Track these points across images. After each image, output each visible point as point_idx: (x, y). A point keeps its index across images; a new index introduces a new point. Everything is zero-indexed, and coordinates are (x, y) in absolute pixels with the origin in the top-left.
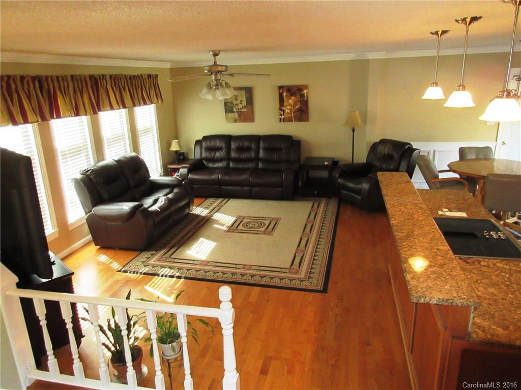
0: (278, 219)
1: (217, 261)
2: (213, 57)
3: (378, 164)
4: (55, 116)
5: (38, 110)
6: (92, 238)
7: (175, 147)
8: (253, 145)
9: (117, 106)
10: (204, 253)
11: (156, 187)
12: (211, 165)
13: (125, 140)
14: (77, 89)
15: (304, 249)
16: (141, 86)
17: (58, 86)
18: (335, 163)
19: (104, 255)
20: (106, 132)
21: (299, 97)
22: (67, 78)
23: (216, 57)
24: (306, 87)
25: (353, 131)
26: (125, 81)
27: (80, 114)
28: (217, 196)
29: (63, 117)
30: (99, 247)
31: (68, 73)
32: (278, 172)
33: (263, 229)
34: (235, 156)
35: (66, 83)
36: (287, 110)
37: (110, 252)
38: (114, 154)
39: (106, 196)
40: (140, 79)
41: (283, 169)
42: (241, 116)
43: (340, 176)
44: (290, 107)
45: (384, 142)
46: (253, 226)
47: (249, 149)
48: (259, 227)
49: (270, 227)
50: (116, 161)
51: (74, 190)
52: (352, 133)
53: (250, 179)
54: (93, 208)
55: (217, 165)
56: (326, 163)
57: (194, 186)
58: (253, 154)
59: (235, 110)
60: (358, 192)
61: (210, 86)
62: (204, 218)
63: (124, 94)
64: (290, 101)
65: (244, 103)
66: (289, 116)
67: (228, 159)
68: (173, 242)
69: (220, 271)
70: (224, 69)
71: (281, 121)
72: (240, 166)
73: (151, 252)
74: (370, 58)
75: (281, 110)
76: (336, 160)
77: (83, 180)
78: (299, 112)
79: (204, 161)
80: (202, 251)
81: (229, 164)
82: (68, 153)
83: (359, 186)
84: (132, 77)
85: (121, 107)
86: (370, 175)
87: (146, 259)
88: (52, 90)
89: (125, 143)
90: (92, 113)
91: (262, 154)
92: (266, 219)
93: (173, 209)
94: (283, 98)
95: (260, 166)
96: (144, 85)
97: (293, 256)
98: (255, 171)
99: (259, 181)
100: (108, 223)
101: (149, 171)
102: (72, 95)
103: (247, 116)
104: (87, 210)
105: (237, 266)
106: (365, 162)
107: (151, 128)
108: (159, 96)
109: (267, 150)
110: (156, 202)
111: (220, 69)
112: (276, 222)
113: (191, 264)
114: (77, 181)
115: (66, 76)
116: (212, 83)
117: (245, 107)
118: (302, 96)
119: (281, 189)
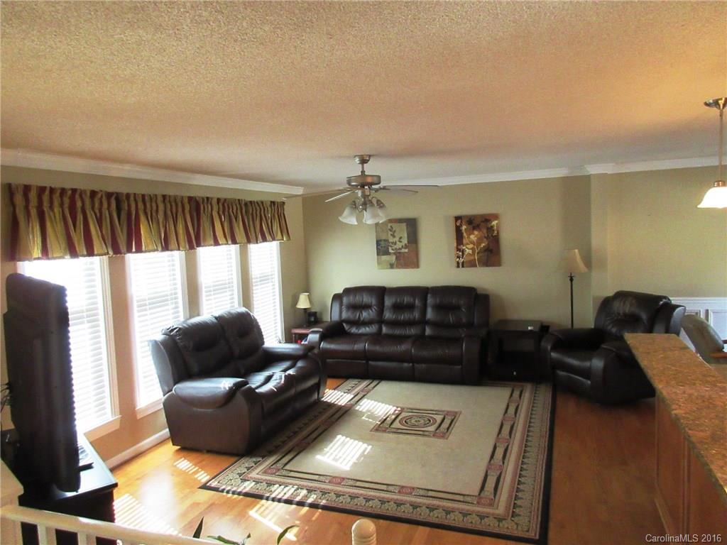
0: (456, 413)
1: (358, 478)
2: (361, 165)
3: (614, 330)
4: (134, 250)
5: (110, 240)
6: (169, 434)
7: (303, 303)
8: (417, 302)
9: (224, 239)
10: (346, 461)
11: (272, 359)
12: (354, 330)
13: (233, 290)
14: (169, 213)
15: (501, 463)
16: (261, 216)
17: (143, 207)
18: (544, 329)
19: (186, 461)
20: (206, 278)
21: (485, 231)
22: (156, 198)
23: (365, 165)
24: (496, 217)
25: (571, 280)
26: (239, 207)
27: (170, 248)
28: (362, 376)
29: (146, 252)
30: (179, 447)
31: (160, 192)
32: (457, 341)
33: (432, 428)
34: (391, 316)
35: (154, 205)
36: (467, 251)
37: (194, 455)
38: (215, 307)
39: (195, 368)
40: (259, 205)
41: (463, 336)
42: (400, 260)
43: (554, 348)
44: (471, 246)
45: (621, 295)
46: (416, 424)
47: (411, 307)
48: (425, 425)
49: (444, 425)
50: (216, 318)
51: (151, 358)
52: (569, 282)
53: (413, 351)
54: (174, 385)
55: (363, 330)
56: (529, 328)
57: (328, 360)
58: (416, 315)
59: (391, 251)
60: (586, 373)
61: (354, 206)
62: (340, 408)
63: (235, 225)
64: (472, 237)
65: (405, 241)
66: (472, 258)
67: (380, 321)
68: (290, 444)
69: (361, 495)
70: (375, 180)
71: (458, 266)
72: (397, 332)
73: (254, 460)
74: (593, 172)
75: (458, 250)
76: (544, 324)
77: (164, 343)
78: (486, 253)
79: (344, 325)
80: (344, 456)
81: (380, 329)
82: (147, 302)
83: (587, 364)
84: (249, 204)
85: (230, 242)
86: (604, 346)
87: (245, 470)
88: (134, 213)
89: (233, 294)
90: (187, 247)
91: (430, 314)
92: (437, 412)
93: (293, 392)
94: (462, 234)
95: (428, 331)
96: (265, 215)
97: (482, 475)
98: (420, 340)
99: (425, 353)
100: (195, 409)
101: (264, 337)
102: (161, 220)
103: (409, 259)
104: (166, 389)
105: (391, 488)
106: (593, 327)
107: (272, 275)
108: (285, 230)
109: (438, 308)
110: (269, 381)
111: (369, 180)
112: (453, 417)
113: (315, 480)
114: (156, 344)
115: (156, 195)
116: (357, 201)
117: (406, 247)
118: (490, 229)
119: (459, 367)
